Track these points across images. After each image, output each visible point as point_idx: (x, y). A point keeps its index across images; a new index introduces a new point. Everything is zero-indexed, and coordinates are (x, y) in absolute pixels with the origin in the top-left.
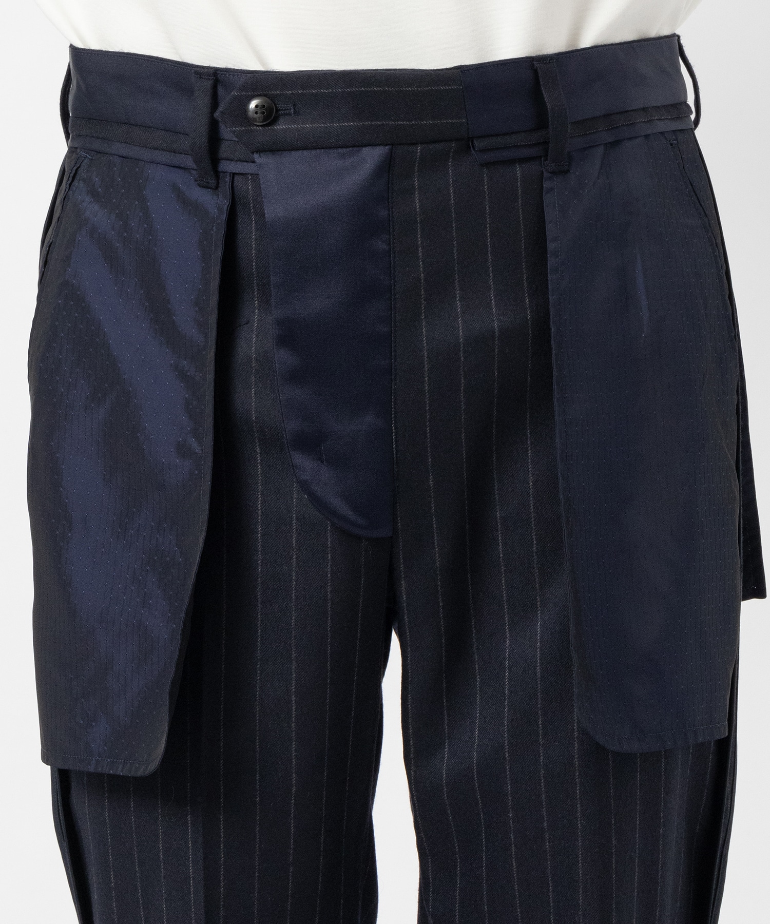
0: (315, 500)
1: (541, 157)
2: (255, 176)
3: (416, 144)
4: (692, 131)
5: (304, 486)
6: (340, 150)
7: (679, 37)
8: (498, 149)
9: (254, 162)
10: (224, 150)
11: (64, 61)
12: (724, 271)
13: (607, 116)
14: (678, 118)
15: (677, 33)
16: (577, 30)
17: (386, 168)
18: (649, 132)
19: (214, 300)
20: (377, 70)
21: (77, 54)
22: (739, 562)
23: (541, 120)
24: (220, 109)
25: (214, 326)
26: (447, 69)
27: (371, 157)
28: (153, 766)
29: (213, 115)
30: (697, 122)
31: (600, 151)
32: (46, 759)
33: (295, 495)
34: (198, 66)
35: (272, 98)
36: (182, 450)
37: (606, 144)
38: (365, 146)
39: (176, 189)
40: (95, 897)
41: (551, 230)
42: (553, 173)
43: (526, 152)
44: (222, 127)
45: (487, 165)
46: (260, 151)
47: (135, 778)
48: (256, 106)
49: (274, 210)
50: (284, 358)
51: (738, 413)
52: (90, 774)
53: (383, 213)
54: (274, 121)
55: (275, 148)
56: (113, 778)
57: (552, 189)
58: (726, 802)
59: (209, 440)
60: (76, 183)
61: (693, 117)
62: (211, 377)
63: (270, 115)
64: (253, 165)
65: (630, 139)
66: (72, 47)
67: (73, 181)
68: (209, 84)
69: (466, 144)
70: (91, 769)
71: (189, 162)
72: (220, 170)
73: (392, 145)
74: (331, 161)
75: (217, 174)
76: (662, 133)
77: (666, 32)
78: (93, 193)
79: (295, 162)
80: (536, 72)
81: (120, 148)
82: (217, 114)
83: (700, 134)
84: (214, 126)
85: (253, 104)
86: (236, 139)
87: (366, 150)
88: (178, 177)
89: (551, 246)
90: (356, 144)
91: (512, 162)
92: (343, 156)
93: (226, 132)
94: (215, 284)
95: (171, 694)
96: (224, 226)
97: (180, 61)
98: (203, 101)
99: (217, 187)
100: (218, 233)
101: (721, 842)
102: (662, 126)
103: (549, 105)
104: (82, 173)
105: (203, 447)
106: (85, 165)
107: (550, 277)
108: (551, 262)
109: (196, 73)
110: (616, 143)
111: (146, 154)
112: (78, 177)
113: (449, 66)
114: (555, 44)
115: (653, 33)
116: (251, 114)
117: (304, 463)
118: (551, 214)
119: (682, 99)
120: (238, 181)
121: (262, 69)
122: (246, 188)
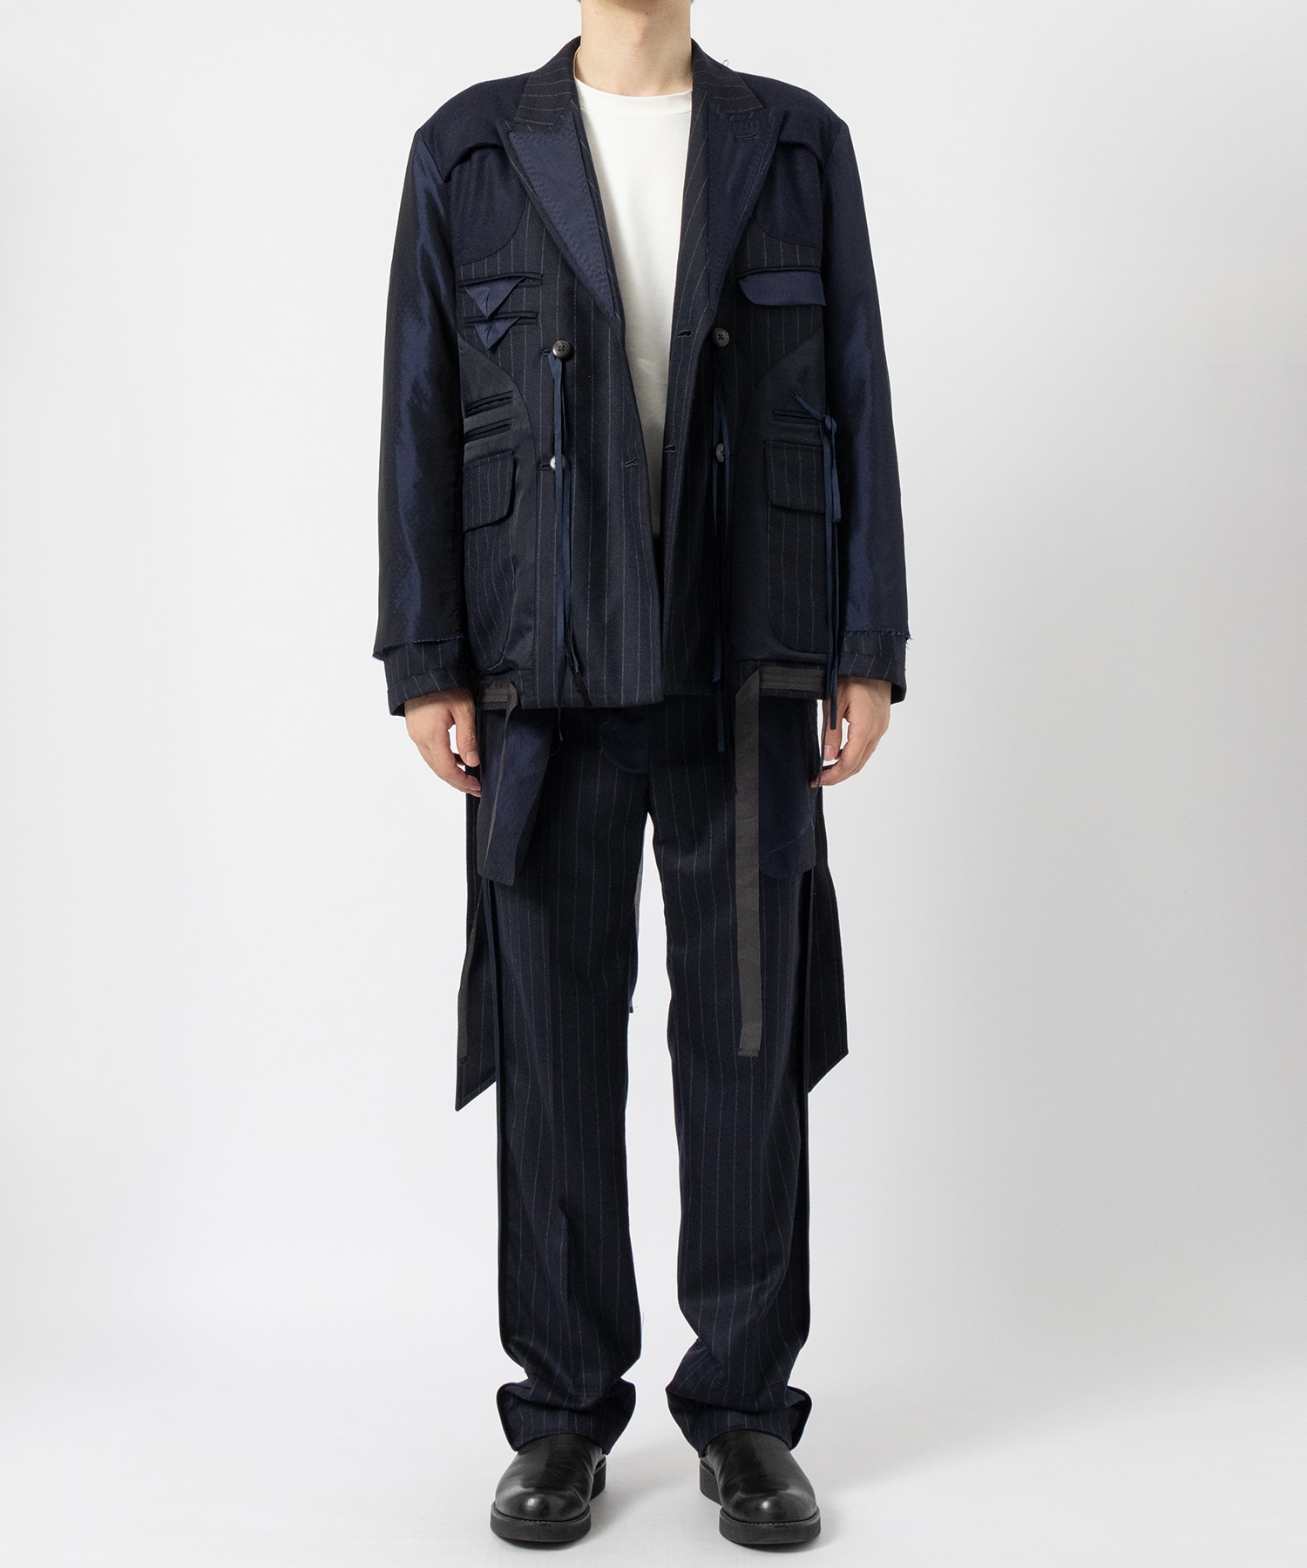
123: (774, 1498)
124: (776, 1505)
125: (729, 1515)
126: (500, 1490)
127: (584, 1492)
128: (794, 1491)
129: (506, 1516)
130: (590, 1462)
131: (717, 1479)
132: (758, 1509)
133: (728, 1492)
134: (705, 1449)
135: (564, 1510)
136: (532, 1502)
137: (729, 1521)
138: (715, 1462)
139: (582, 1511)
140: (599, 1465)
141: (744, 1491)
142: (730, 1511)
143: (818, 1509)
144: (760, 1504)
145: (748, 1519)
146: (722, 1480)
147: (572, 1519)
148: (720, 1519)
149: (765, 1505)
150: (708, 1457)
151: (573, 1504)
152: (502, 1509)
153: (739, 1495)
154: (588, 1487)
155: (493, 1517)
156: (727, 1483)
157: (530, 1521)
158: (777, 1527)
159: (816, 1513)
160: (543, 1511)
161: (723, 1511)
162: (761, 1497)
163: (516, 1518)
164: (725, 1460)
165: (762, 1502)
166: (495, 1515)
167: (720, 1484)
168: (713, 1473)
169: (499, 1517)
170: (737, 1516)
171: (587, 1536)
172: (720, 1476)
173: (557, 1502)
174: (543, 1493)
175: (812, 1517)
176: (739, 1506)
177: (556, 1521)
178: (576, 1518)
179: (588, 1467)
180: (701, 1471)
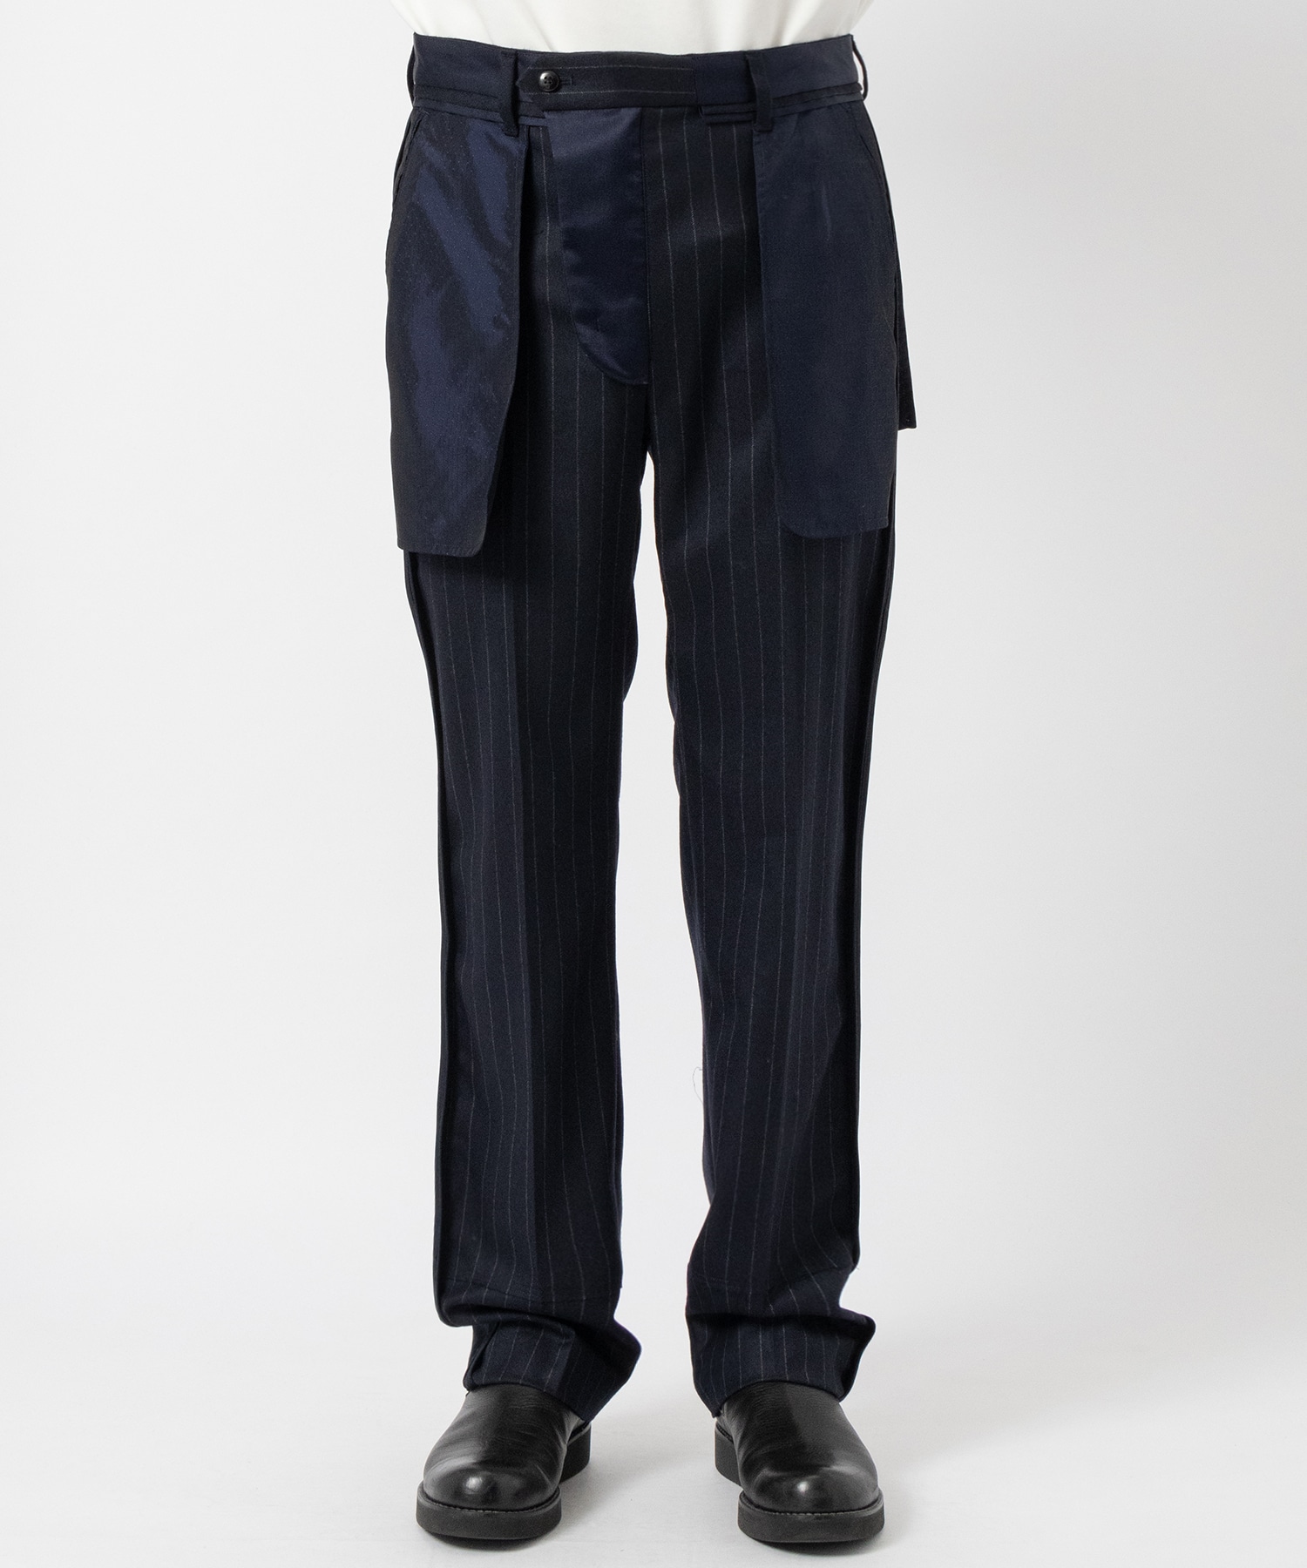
0: (594, 359)
1: (750, 121)
2: (545, 128)
3: (660, 107)
4: (862, 101)
5: (585, 347)
6: (605, 111)
7: (852, 36)
8: (720, 114)
9: (544, 118)
10: (523, 108)
11: (410, 44)
12: (888, 210)
13: (801, 93)
14: (852, 93)
15: (851, 33)
16: (779, 33)
17: (638, 123)
18: (831, 103)
19: (518, 215)
20: (631, 52)
21: (419, 39)
22: (896, 403)
23: (751, 96)
24: (520, 79)
25: (519, 235)
26: (682, 56)
27: (628, 115)
28: (478, 548)
29: (514, 84)
30: (865, 95)
31: (796, 116)
32: (401, 545)
33: (579, 355)
34: (504, 48)
35: (556, 72)
36: (497, 322)
37: (800, 113)
38: (622, 107)
39: (489, 137)
40: (437, 643)
41: (758, 169)
42: (760, 131)
43: (739, 118)
44: (521, 92)
45: (712, 124)
46: (548, 110)
47: (466, 559)
48: (545, 78)
49: (560, 152)
50: (570, 257)
51: (896, 294)
52: (433, 556)
53: (637, 156)
54: (558, 90)
55: (558, 108)
56: (450, 558)
57: (759, 143)
58: (888, 574)
59: (516, 315)
60: (418, 132)
61: (862, 92)
62: (517, 270)
63: (555, 84)
64: (543, 120)
65: (818, 109)
66: (415, 34)
67: (416, 130)
68: (512, 60)
69: (696, 110)
70: (433, 552)
71: (497, 117)
72: (520, 122)
73: (643, 107)
74: (598, 119)
75: (517, 126)
76: (840, 104)
77: (844, 33)
78: (431, 140)
79: (574, 119)
80: (747, 62)
81: (448, 107)
82: (517, 83)
83: (868, 103)
84: (515, 91)
85: (543, 77)
86: (530, 101)
87: (624, 111)
88: (489, 128)
89: (759, 180)
90: (615, 106)
91: (729, 123)
92: (607, 115)
93: (525, 96)
94: (518, 203)
95: (489, 498)
96: (523, 162)
97: (491, 44)
98: (507, 72)
99: (518, 136)
100: (520, 168)
101: (884, 602)
102: (840, 99)
103: (756, 86)
104: (423, 125)
105: (512, 320)
106: (425, 119)
107: (758, 200)
108: (759, 190)
109: (502, 53)
110: (807, 112)
111: (466, 111)
112: (420, 128)
113: (683, 54)
114: (762, 43)
115: (834, 34)
116: (542, 84)
117: (585, 332)
118: (759, 159)
119: (855, 80)
120: (533, 133)
121: (550, 51)
122: (538, 136)
123: (814, 1477)
124: (817, 1487)
125: (751, 1502)
126: (430, 1464)
127: (551, 1470)
128: (844, 1467)
129: (436, 1501)
130: (563, 1429)
131: (736, 1450)
132: (792, 1493)
133: (750, 1468)
134: (721, 1408)
135: (520, 1495)
136: (473, 1482)
137: (750, 1510)
138: (734, 1426)
139: (545, 1498)
140: (575, 1432)
141: (775, 1467)
142: (753, 1497)
143: (880, 1495)
144: (794, 1486)
145: (776, 1507)
146: (742, 1453)
147: (532, 1508)
148: (740, 1508)
149: (803, 1487)
150: (724, 1418)
151: (534, 1485)
152: (430, 1492)
153: (766, 1473)
154: (558, 1464)
155: (419, 1506)
156: (749, 1456)
157: (469, 1509)
158: (818, 1518)
159: (877, 1501)
160: (490, 1494)
161: (743, 1496)
162: (796, 1476)
163: (449, 1506)
164: (747, 1423)
165: (799, 1482)
166: (422, 1500)
167: (740, 1457)
168: (732, 1441)
169: (427, 1504)
170: (762, 1503)
171: (556, 1530)
172: (740, 1447)
173: (510, 1482)
174: (488, 1470)
175: (869, 1506)
176: (765, 1488)
177: (507, 1511)
178: (537, 1506)
179: (560, 1437)
180: (717, 1438)
